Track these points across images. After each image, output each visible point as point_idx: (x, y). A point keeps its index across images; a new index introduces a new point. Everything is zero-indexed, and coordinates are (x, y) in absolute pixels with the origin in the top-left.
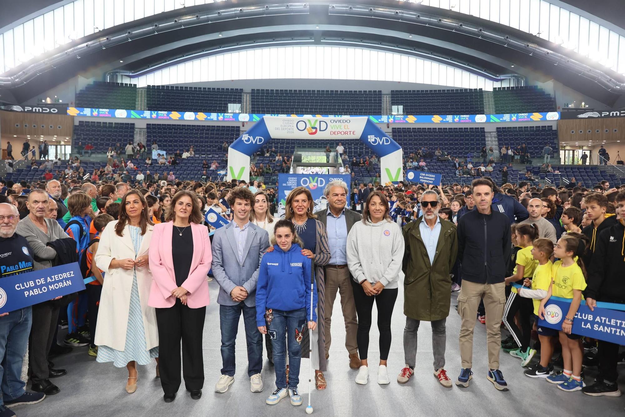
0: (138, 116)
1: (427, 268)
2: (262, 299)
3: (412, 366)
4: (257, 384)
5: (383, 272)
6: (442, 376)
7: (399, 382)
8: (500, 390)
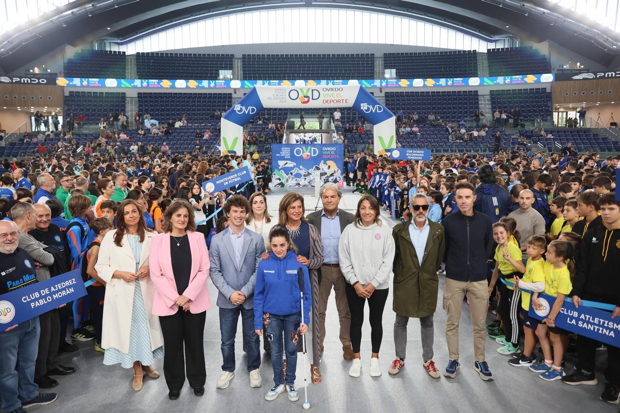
0: (129, 86)
1: (416, 268)
2: (260, 304)
3: (402, 357)
4: (257, 379)
5: (374, 274)
6: (430, 367)
7: (390, 374)
8: (485, 381)
